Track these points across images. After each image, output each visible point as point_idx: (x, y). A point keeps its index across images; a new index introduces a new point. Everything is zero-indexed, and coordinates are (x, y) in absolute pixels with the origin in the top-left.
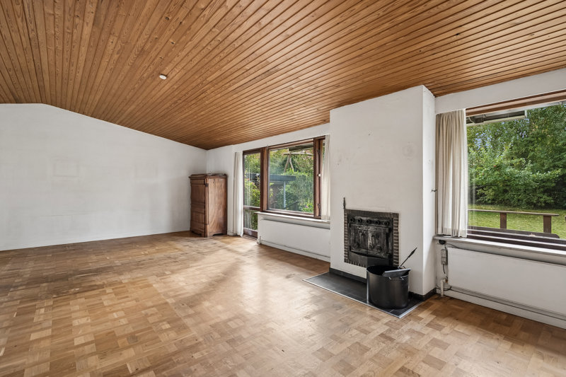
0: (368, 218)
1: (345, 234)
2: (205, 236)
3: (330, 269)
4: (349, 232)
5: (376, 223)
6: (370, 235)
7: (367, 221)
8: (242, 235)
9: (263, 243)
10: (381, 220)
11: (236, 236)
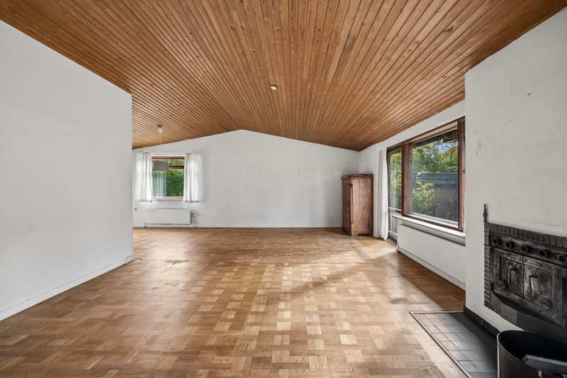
0: (527, 243)
1: (485, 262)
2: (350, 235)
3: (466, 309)
4: (492, 260)
5: (542, 253)
6: (528, 273)
7: (523, 248)
8: (385, 238)
9: (403, 252)
10: (553, 251)
11: (380, 238)
